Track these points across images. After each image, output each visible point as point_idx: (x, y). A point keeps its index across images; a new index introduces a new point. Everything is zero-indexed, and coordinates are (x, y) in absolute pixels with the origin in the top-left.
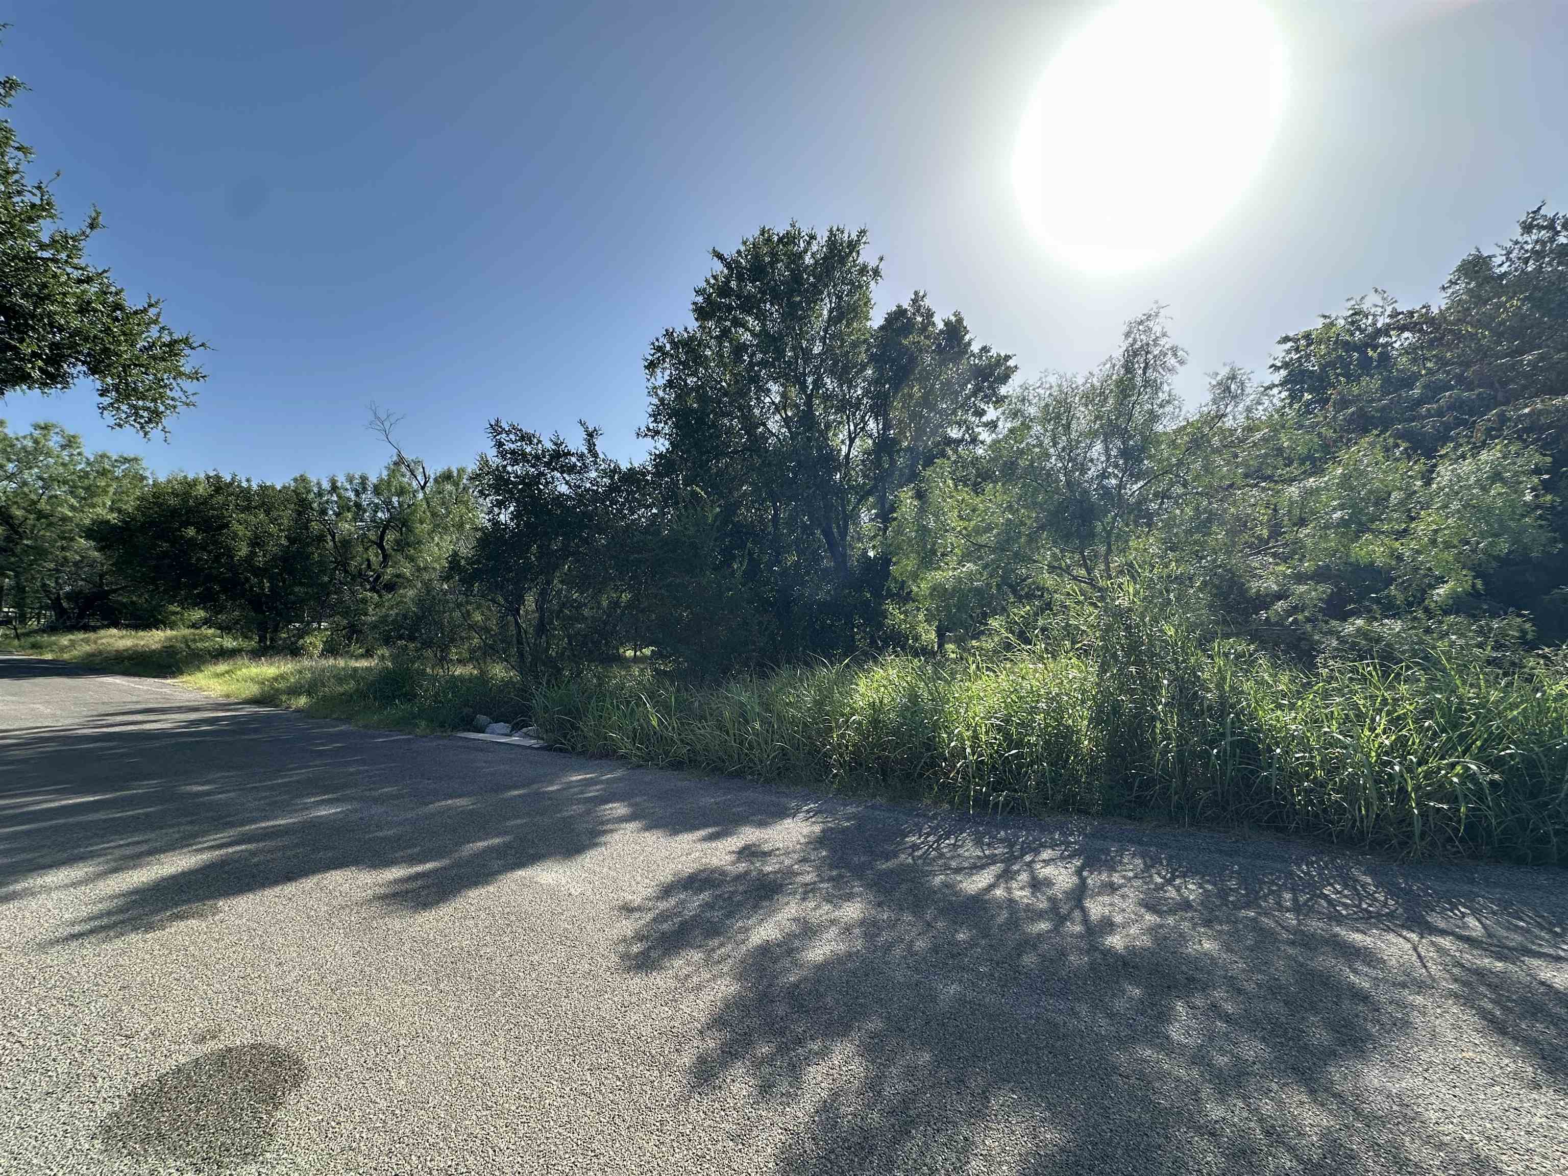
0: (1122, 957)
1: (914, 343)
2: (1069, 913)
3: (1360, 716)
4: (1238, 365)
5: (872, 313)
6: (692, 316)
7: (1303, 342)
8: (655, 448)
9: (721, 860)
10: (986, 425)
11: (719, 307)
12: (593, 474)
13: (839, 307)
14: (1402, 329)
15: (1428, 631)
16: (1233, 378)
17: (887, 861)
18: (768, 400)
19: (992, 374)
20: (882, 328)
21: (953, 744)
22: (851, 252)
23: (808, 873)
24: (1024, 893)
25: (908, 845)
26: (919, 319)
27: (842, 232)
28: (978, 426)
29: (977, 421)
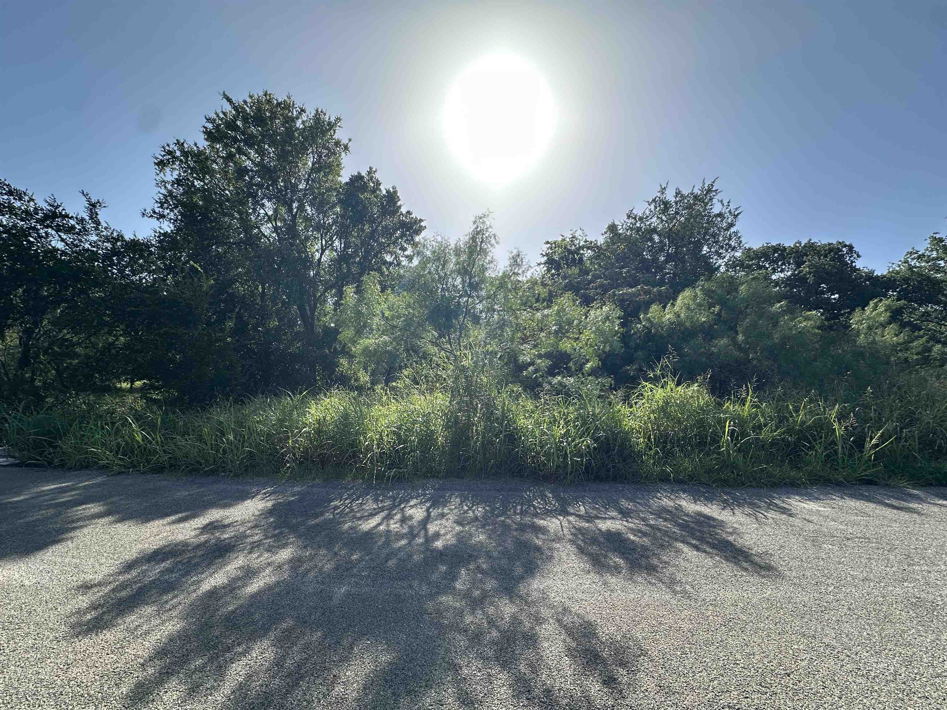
0: (440, 551)
1: (367, 198)
2: (418, 533)
3: (555, 421)
4: (521, 250)
5: (342, 173)
6: (203, 136)
7: (554, 245)
8: (160, 228)
9: (186, 535)
10: (407, 257)
11: (226, 136)
12: (94, 238)
13: (318, 162)
14: (588, 248)
15: (582, 383)
16: (519, 255)
17: (316, 519)
18: (262, 211)
19: (412, 228)
20: (347, 183)
21: (367, 443)
22: (330, 129)
23: (257, 534)
24: (397, 526)
25: (331, 507)
26: (372, 185)
27: (325, 114)
28: (402, 257)
29: (402, 254)
